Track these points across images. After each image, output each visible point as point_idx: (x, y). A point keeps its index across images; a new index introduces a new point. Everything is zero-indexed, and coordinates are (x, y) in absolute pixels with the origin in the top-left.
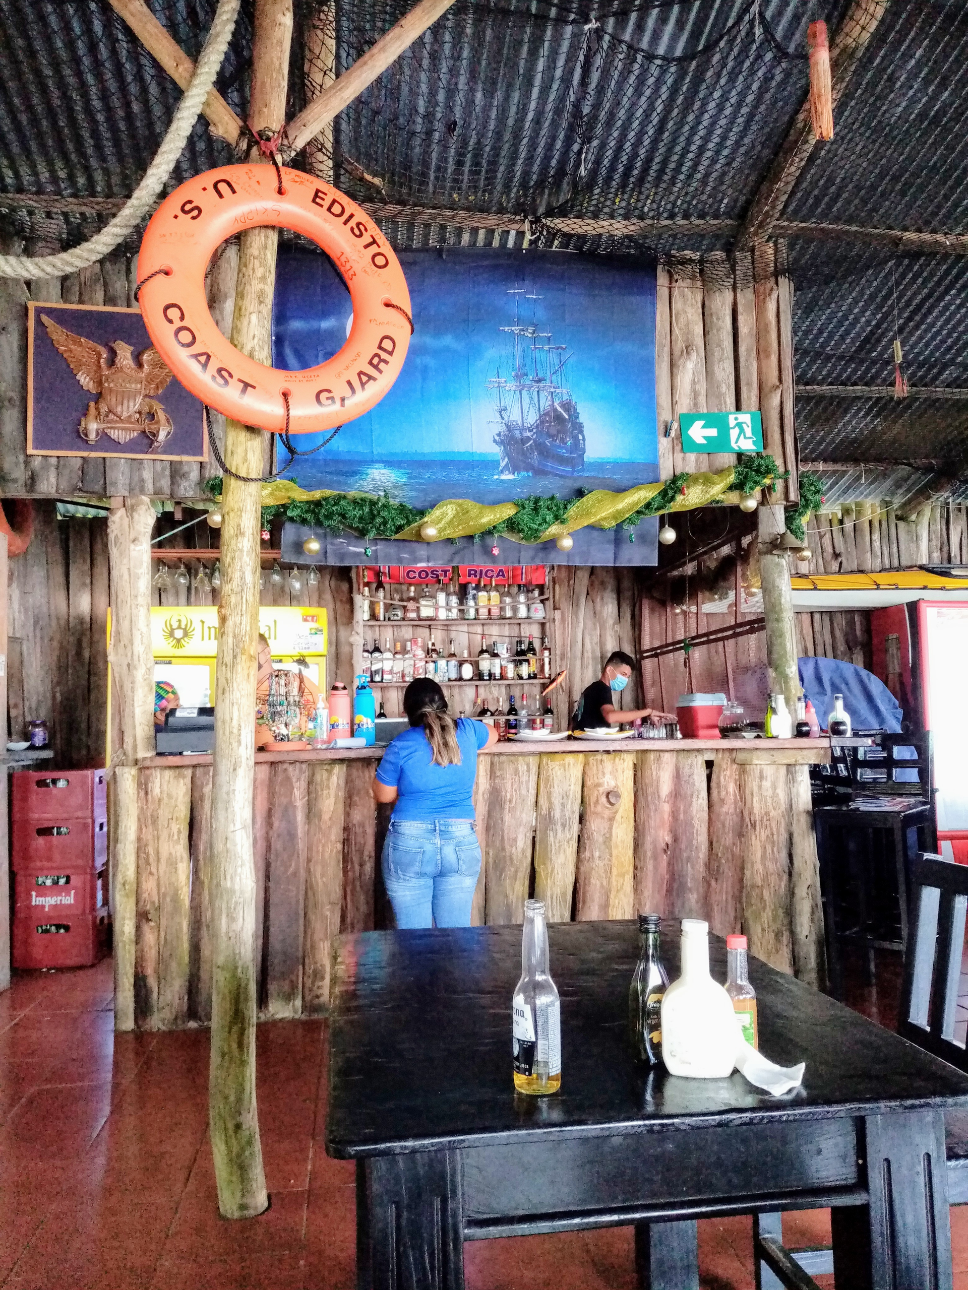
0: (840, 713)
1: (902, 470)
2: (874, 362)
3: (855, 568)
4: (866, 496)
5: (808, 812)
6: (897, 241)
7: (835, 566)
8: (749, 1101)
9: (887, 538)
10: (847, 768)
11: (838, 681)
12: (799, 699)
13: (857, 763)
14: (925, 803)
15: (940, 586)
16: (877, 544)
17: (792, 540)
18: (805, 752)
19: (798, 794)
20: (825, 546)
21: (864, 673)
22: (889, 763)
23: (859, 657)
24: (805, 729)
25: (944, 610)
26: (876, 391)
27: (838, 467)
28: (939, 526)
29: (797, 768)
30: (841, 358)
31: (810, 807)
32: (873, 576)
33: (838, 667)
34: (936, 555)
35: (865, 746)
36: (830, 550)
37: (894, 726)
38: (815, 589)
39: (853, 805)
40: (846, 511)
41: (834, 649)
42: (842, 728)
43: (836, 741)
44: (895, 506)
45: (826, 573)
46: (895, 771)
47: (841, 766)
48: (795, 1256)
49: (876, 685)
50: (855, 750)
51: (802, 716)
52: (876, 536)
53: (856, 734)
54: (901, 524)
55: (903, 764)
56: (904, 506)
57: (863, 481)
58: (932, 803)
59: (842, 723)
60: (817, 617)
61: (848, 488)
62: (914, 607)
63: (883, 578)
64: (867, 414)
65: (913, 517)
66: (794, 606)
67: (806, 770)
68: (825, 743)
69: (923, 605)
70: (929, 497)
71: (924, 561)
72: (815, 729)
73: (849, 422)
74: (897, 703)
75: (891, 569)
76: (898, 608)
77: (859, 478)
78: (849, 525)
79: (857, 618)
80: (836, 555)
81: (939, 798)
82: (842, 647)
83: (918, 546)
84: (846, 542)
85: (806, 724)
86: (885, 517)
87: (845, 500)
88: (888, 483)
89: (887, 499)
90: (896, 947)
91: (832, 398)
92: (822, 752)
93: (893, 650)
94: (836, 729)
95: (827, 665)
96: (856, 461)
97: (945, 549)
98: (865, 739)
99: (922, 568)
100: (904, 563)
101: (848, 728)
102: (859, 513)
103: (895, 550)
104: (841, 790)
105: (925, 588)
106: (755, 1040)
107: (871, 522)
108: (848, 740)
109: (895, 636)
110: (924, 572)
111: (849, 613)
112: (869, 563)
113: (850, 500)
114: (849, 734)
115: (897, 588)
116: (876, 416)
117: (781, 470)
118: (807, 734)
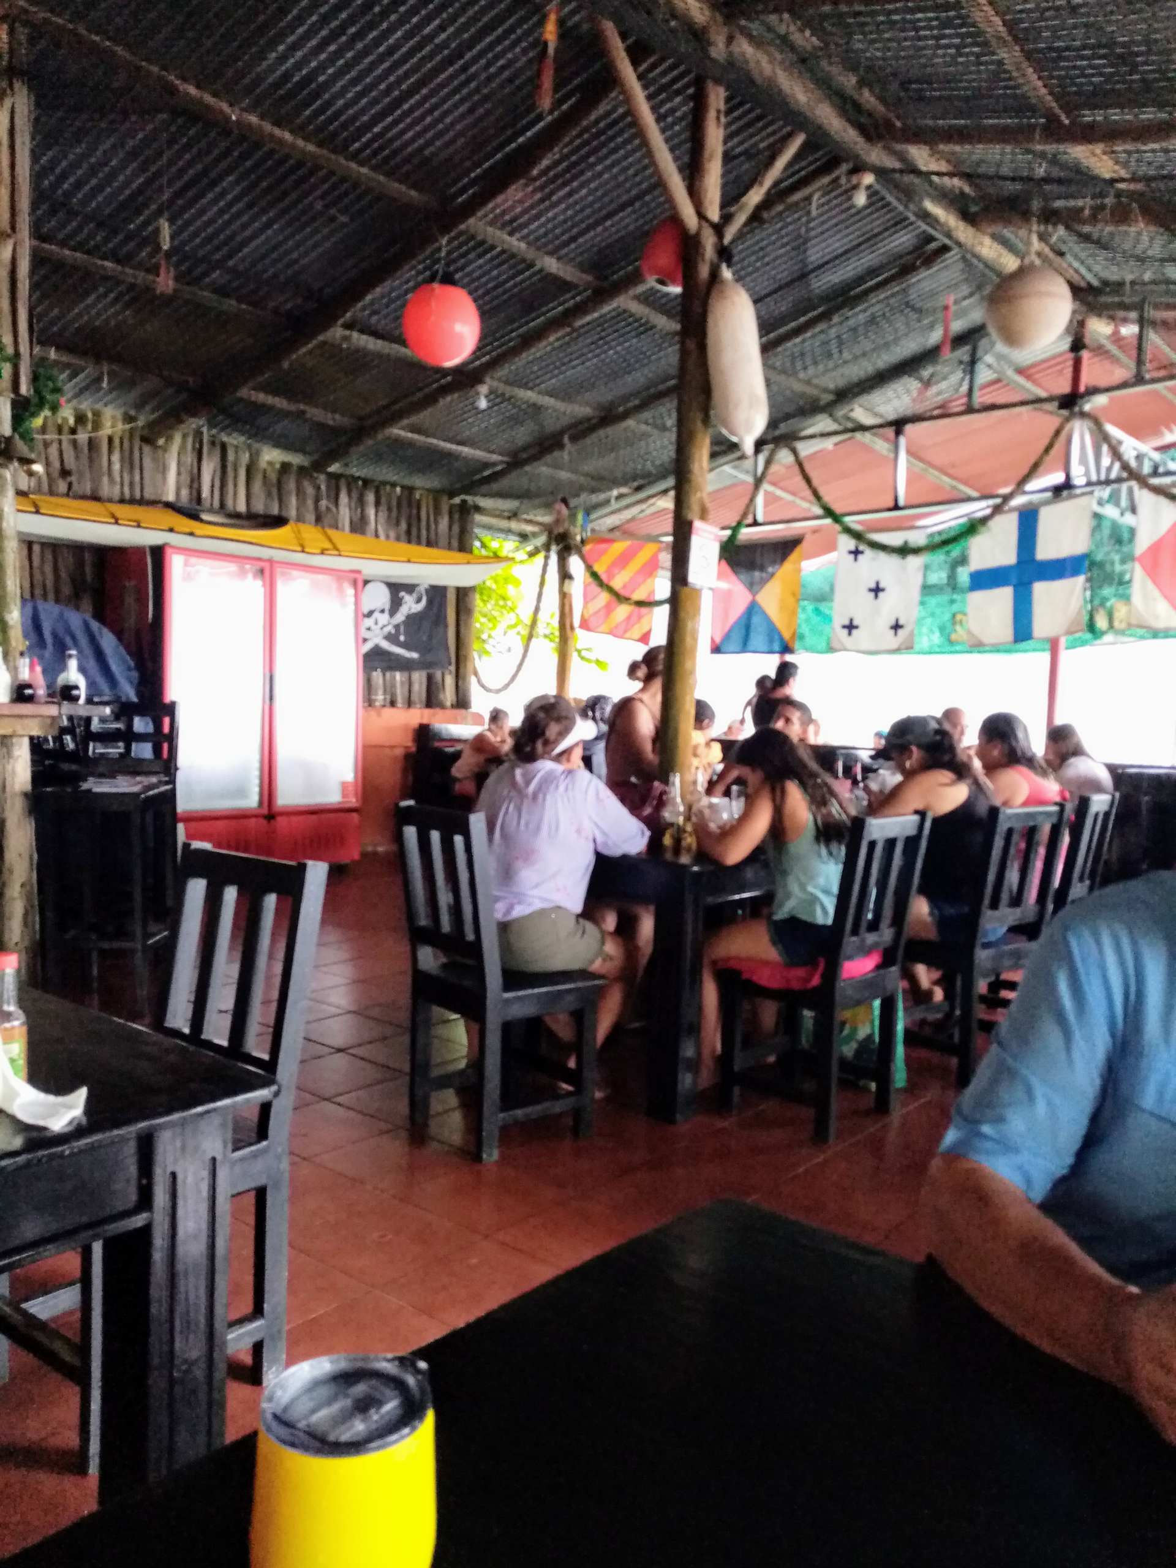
0: (73, 674)
1: (151, 382)
2: (130, 237)
3: (88, 492)
4: (106, 405)
5: (26, 795)
6: (172, 91)
7: (62, 486)
8: (17, 1142)
9: (129, 462)
10: (74, 739)
11: (61, 632)
12: (22, 654)
13: (90, 736)
14: (167, 783)
15: (188, 530)
16: (117, 467)
17: (21, 447)
18: (27, 721)
19: (14, 772)
20: (51, 458)
21: (95, 625)
22: (129, 737)
23: (87, 604)
24: (28, 692)
25: (193, 560)
26: (130, 274)
27: (75, 361)
28: (190, 458)
29: (14, 740)
30: (89, 218)
31: (28, 787)
32: (109, 505)
33: (61, 615)
34: (185, 492)
35: (101, 716)
36: (57, 465)
37: (130, 693)
38: (37, 512)
39: (85, 786)
40: (80, 419)
41: (57, 591)
42: (75, 692)
43: (67, 708)
44: (140, 423)
45: (52, 493)
46: (134, 745)
47: (68, 738)
48: (24, 1306)
49: (108, 641)
50: (88, 720)
51: (25, 675)
52: (116, 457)
53: (89, 701)
54: (147, 449)
55: (142, 738)
56: (151, 425)
57: (105, 385)
58: (173, 781)
59: (77, 687)
60: (36, 548)
61: (86, 388)
62: (158, 553)
63: (121, 511)
64: (116, 300)
65: (161, 442)
66: (20, 533)
67: (26, 742)
68: (53, 710)
69: (168, 551)
70: (181, 422)
71: (171, 497)
72: (41, 692)
73: (94, 305)
74: (132, 664)
75: (132, 501)
76: (139, 551)
77: (99, 379)
78: (82, 437)
79: (87, 556)
80: (65, 473)
81: (180, 776)
82: (66, 590)
83: (164, 479)
84: (77, 458)
85: (29, 686)
86: (127, 435)
87: (80, 403)
88: (134, 394)
89: (132, 413)
90: (127, 945)
91: (75, 268)
92: (49, 721)
93: (130, 600)
94: (67, 693)
95: (50, 611)
96: (98, 358)
97: (195, 485)
98: (101, 708)
99: (168, 505)
100: (149, 494)
101: (82, 693)
102: (97, 426)
103: (137, 478)
104: (66, 767)
105: (171, 530)
106: (24, 1073)
107: (110, 440)
108: (81, 708)
109: (133, 583)
110: (170, 512)
111: (78, 549)
112: (105, 490)
113: (86, 405)
114: (82, 701)
115: (139, 526)
116: (127, 306)
117: (10, 350)
118: (30, 699)
